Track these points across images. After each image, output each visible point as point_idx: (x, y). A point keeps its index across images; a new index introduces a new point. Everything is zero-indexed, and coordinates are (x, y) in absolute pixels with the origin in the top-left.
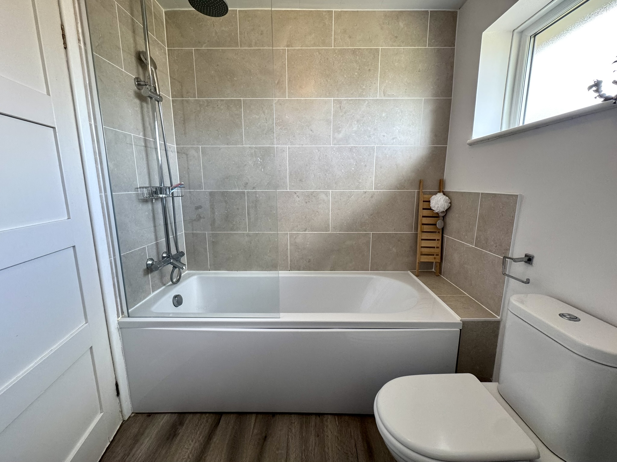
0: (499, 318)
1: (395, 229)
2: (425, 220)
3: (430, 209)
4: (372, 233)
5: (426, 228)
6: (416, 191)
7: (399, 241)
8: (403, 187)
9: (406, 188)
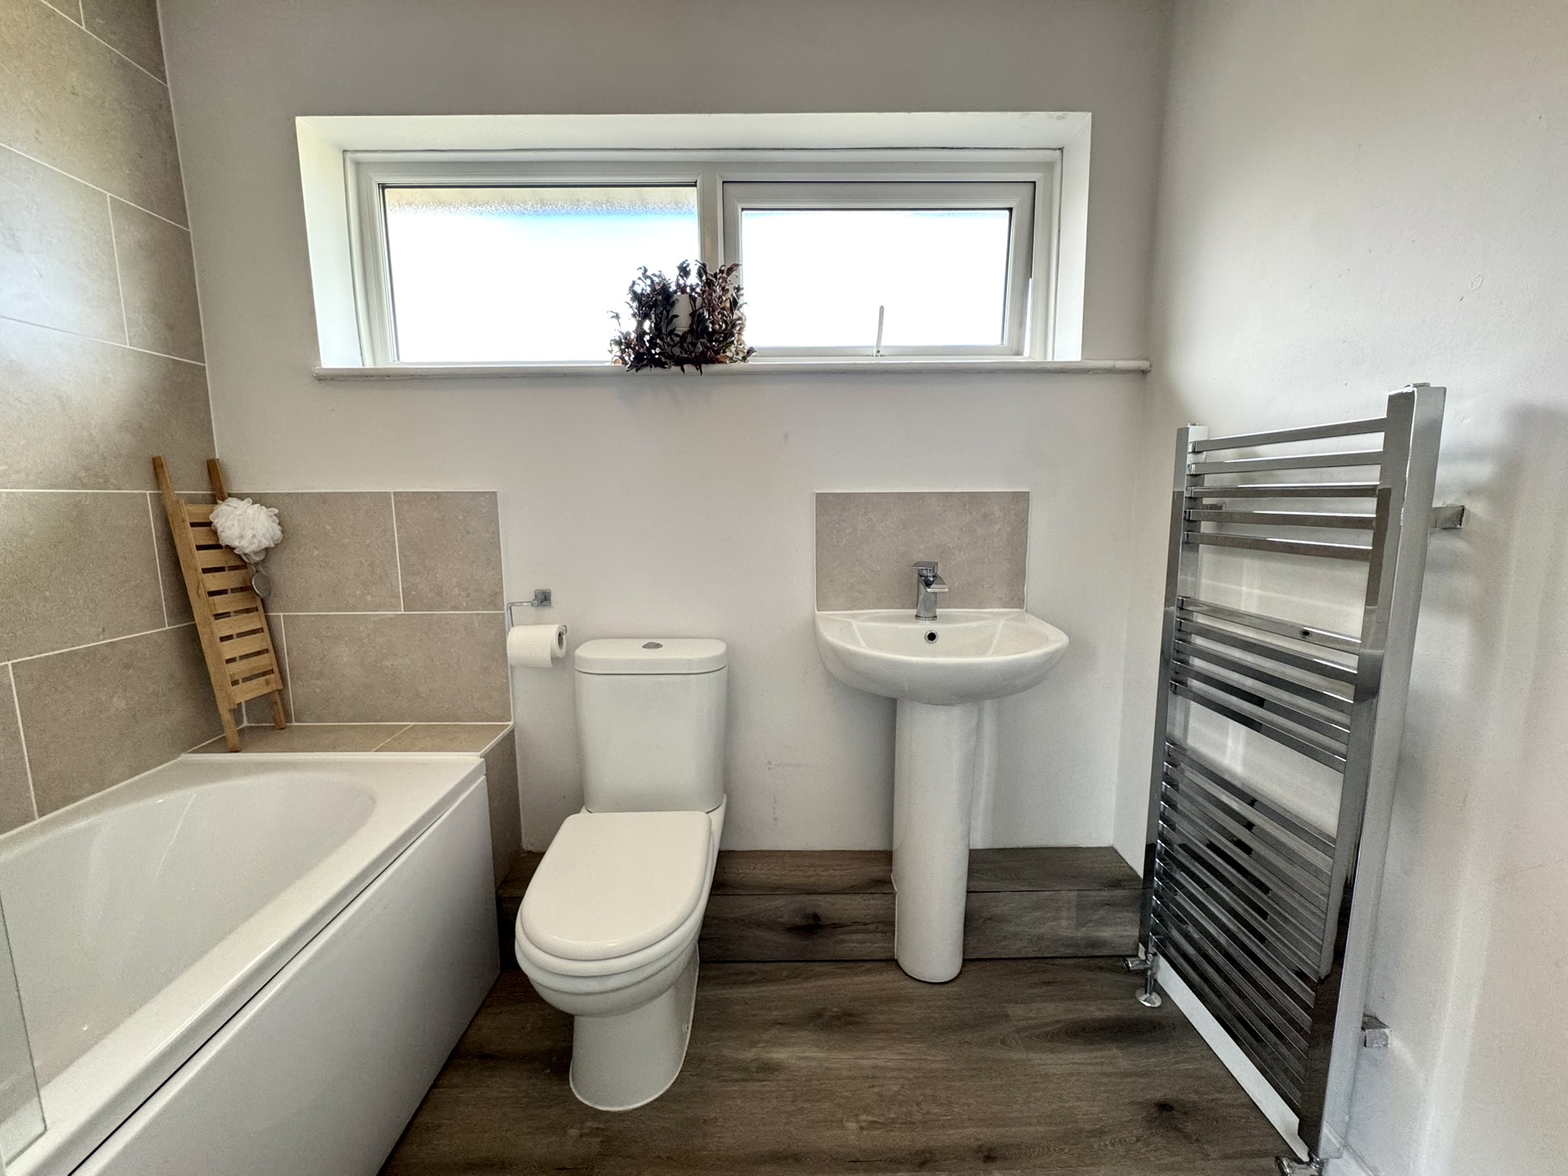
0: (511, 723)
1: (104, 630)
2: (213, 582)
3: (217, 546)
4: (12, 664)
5: (221, 604)
6: (148, 492)
7: (127, 666)
8: (101, 480)
9: (113, 485)
